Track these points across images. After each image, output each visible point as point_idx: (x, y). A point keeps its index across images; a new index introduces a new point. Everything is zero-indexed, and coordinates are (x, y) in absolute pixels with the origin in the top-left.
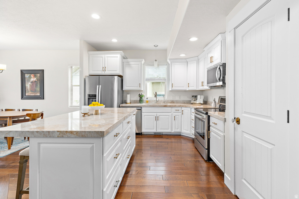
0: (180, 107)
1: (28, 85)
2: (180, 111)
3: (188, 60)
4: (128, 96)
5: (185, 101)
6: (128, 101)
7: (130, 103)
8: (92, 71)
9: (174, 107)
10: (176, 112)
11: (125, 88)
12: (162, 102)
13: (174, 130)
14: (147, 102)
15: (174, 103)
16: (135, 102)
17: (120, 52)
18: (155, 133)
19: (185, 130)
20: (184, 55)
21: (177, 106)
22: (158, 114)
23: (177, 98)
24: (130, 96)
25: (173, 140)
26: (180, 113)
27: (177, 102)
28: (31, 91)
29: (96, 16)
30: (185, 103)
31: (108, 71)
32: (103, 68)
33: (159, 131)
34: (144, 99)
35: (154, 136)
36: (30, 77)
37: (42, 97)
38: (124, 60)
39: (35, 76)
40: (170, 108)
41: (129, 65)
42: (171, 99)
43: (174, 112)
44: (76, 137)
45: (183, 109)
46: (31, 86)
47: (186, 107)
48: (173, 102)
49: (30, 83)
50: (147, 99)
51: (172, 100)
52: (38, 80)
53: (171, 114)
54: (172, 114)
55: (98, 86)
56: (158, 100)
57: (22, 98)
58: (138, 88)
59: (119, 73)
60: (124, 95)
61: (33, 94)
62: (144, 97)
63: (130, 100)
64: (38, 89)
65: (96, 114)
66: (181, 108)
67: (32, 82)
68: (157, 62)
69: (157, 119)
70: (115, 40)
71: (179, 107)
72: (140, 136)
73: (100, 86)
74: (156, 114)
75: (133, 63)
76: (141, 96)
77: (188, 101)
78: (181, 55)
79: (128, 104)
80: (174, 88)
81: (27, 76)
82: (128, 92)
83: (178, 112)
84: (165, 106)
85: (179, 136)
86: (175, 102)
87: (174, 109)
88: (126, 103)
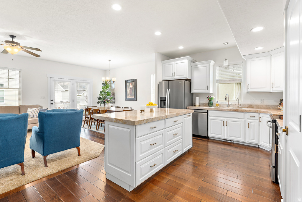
0: (257, 113)
1: (129, 90)
2: (256, 118)
3: (271, 53)
4: (197, 99)
5: (271, 106)
6: (197, 104)
7: (199, 106)
8: (165, 77)
9: (248, 112)
10: (251, 118)
11: (193, 91)
12: (236, 106)
13: (248, 140)
14: (217, 105)
15: (252, 108)
16: (204, 105)
17: (186, 58)
18: (224, 140)
19: (263, 142)
20: (262, 48)
21: (251, 111)
22: (226, 119)
23: (258, 102)
24: (199, 99)
25: (246, 151)
26: (257, 120)
27: (257, 107)
28: (130, 95)
29: (158, 33)
30: (270, 109)
31: (176, 76)
32: (173, 73)
33: (228, 137)
34: (214, 102)
35: (223, 143)
36: (129, 85)
37: (135, 99)
38: (193, 64)
39: (132, 84)
40: (243, 113)
41: (196, 68)
42: (249, 102)
43: (248, 119)
44: (121, 123)
45: (261, 115)
46: (130, 91)
47: (265, 113)
48: (251, 106)
49: (129, 89)
50: (217, 102)
51: (251, 104)
52: (133, 87)
53: (243, 120)
54: (245, 121)
55: (167, 90)
56: (230, 103)
57: (126, 99)
58: (206, 91)
59: (186, 77)
60: (194, 97)
61: (131, 97)
62: (213, 100)
63: (199, 103)
64: (133, 93)
65: (151, 112)
66: (259, 114)
67: (130, 88)
68: (227, 61)
69: (225, 124)
70: (181, 48)
71: (255, 112)
72: (207, 140)
73: (169, 90)
74: (224, 118)
75: (201, 66)
76: (210, 99)
77: (276, 106)
78: (256, 49)
79: (196, 107)
80: (250, 90)
81: (128, 84)
82: (198, 95)
83: (254, 118)
84: (236, 111)
85: (257, 149)
86: (254, 107)
87: (248, 115)
88: (195, 106)
